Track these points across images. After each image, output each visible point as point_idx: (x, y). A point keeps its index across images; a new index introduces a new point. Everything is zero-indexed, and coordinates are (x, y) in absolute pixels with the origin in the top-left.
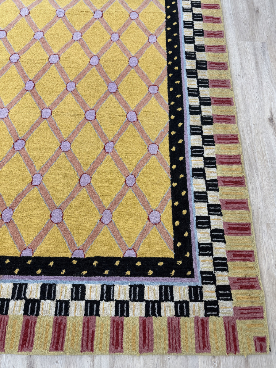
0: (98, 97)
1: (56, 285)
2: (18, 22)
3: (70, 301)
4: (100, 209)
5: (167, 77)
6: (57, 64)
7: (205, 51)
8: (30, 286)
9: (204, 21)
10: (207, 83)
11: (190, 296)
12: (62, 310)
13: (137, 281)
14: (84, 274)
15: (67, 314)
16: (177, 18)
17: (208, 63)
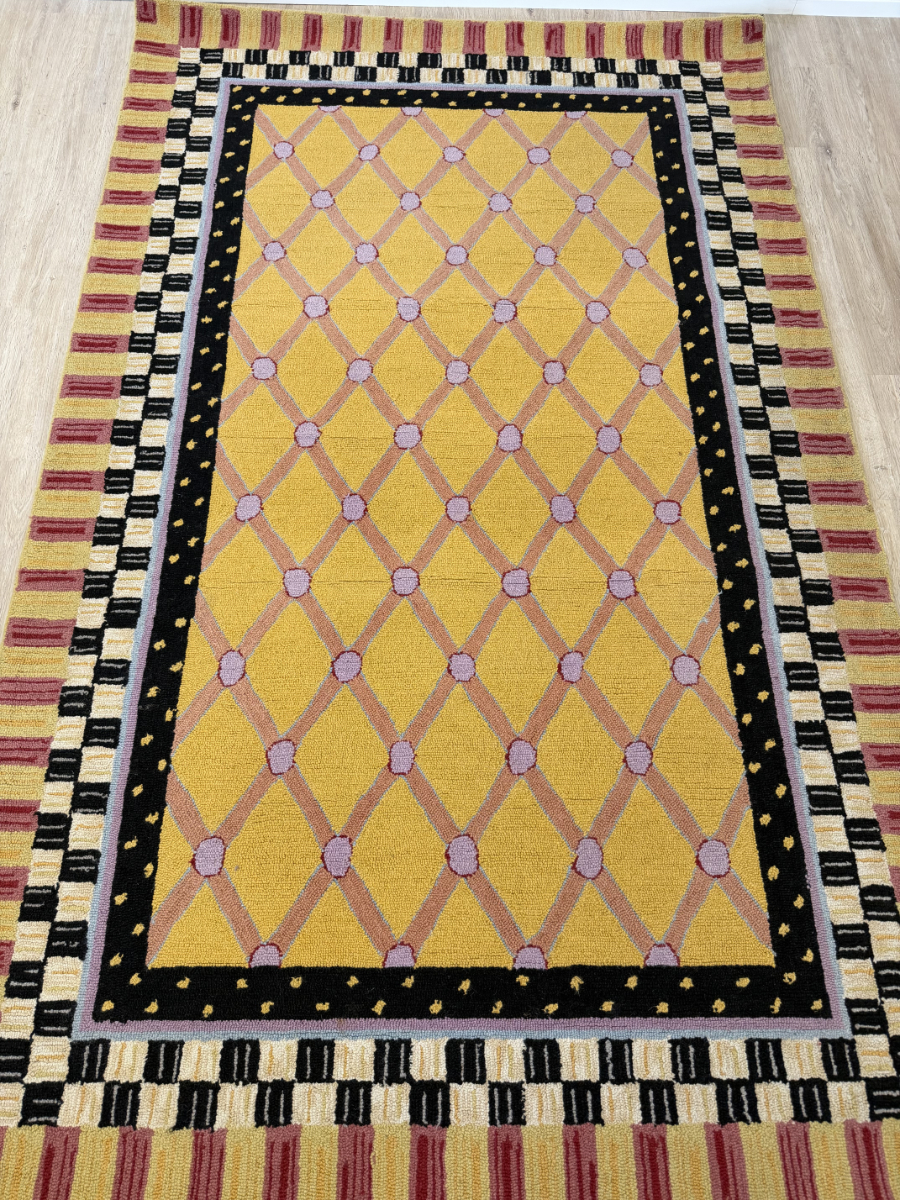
0: (530, 535)
1: (482, 1042)
2: (302, 335)
3: (525, 1086)
4: (569, 839)
5: (698, 478)
6: (416, 449)
7: (789, 405)
8: (417, 1046)
9: (777, 321)
10: (805, 491)
11: (828, 1068)
12: (508, 1110)
13: (690, 1028)
14: (551, 1012)
15: (519, 1120)
16: (708, 316)
17: (801, 439)
